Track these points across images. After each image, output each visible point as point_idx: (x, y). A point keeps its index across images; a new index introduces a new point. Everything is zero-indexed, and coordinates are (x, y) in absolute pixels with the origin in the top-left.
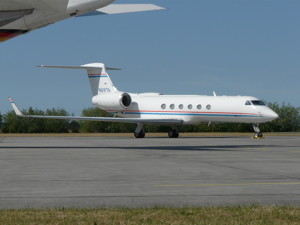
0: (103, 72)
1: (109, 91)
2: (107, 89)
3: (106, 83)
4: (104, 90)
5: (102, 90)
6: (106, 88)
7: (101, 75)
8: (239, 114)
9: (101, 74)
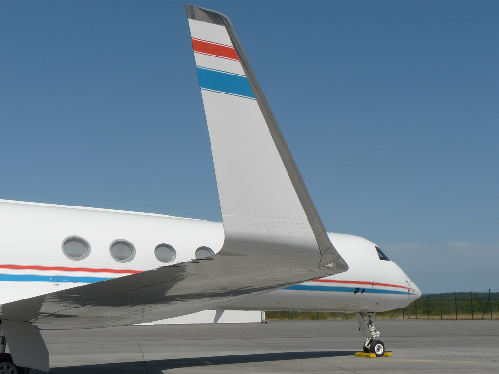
8: (369, 287)
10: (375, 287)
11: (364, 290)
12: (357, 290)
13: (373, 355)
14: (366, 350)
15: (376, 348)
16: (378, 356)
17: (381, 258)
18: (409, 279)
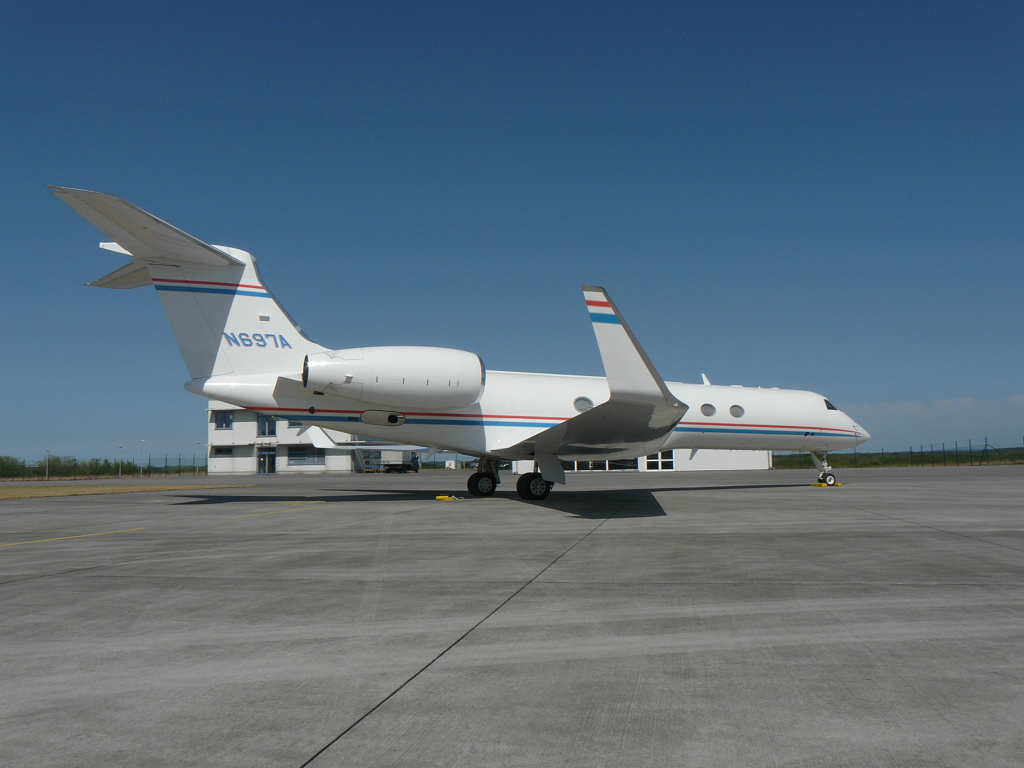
0: (249, 277)
1: (283, 346)
2: (271, 339)
3: (266, 319)
4: (254, 342)
5: (243, 340)
6: (267, 336)
7: (239, 289)
8: (818, 431)
9: (237, 285)
10: (823, 431)
11: (813, 434)
12: (807, 434)
13: (824, 485)
14: (820, 481)
15: (828, 479)
16: (828, 485)
17: (829, 408)
18: (856, 425)
